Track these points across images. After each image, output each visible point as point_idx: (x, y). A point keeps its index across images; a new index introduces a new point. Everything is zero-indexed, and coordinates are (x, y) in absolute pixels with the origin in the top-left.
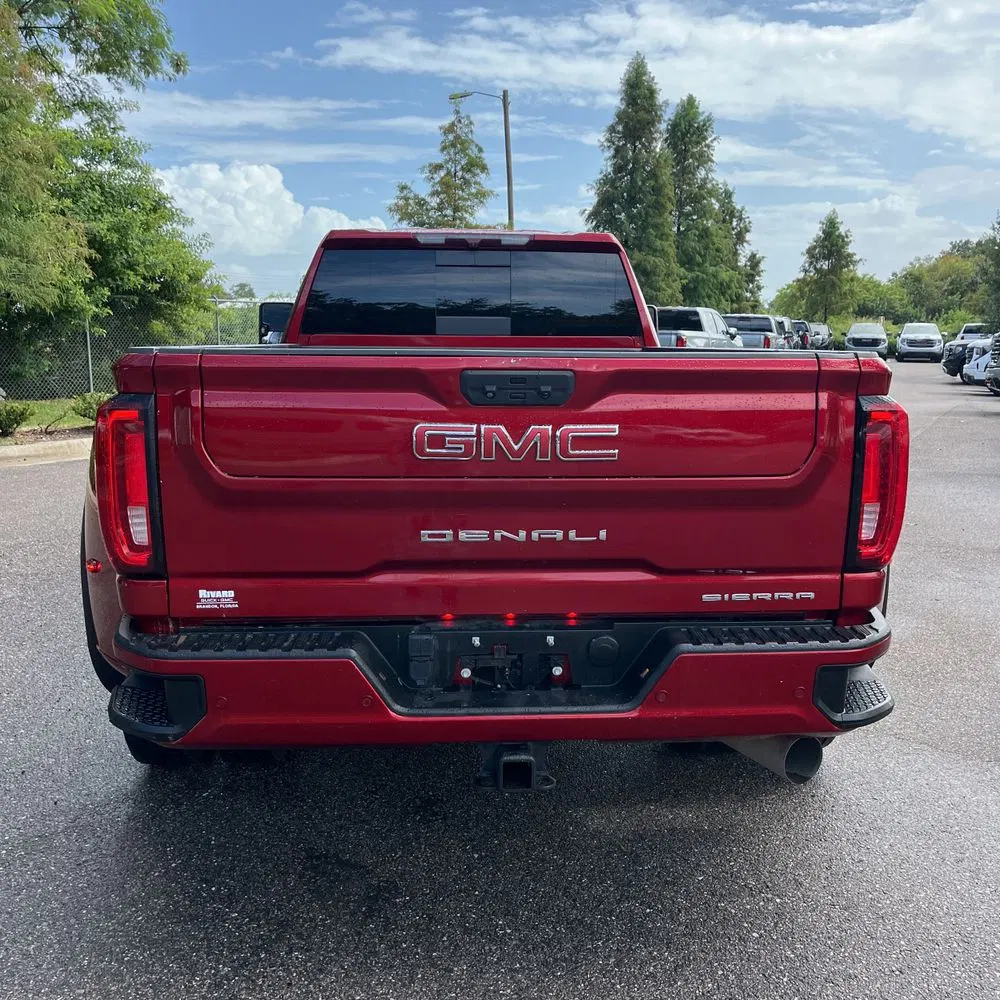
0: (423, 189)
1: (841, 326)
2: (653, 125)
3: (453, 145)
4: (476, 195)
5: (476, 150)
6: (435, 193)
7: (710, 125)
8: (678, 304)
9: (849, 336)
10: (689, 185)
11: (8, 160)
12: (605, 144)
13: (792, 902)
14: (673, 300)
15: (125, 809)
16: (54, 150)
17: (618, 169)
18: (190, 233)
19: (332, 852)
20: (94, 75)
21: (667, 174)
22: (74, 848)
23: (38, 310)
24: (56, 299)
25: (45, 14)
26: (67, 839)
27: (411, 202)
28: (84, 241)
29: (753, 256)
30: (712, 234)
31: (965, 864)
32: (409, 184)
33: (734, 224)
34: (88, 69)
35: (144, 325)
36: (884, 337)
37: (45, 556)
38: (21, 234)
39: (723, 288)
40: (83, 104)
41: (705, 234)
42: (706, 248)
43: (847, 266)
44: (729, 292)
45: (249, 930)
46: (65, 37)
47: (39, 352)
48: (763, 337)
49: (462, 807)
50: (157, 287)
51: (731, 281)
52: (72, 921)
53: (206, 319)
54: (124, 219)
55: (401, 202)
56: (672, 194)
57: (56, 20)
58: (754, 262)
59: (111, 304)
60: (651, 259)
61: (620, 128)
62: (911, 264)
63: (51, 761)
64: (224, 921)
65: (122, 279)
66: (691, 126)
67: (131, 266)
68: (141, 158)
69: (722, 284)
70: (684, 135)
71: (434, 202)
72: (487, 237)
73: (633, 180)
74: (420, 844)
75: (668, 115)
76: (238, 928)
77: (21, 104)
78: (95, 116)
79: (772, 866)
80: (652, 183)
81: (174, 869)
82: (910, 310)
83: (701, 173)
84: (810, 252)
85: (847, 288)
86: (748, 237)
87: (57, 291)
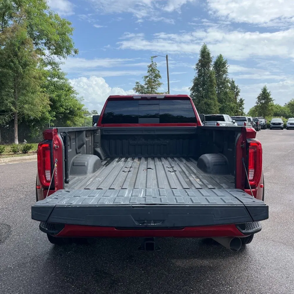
0: (143, 83)
1: (269, 119)
2: (209, 63)
3: (151, 71)
4: (157, 84)
5: (158, 72)
6: (146, 84)
7: (227, 62)
8: (218, 113)
9: (271, 122)
10: (221, 79)
11: (29, 79)
12: (196, 69)
13: (235, 288)
14: (216, 112)
15: (47, 256)
16: (41, 75)
17: (199, 76)
18: (78, 97)
19: (102, 269)
20: (54, 55)
21: (214, 77)
22: (32, 267)
23: (36, 119)
24: (41, 115)
25: (41, 40)
26: (30, 264)
27: (139, 87)
28: (49, 100)
29: (241, 99)
30: (228, 93)
31: (289, 279)
32: (139, 82)
33: (235, 90)
34: (52, 54)
35: (65, 122)
36: (282, 122)
37: (33, 186)
38: (32, 98)
39: (232, 109)
40: (50, 63)
41: (226, 93)
42: (227, 97)
43: (270, 102)
44: (234, 110)
45: (77, 291)
46: (46, 45)
47: (36, 130)
48: (244, 123)
49: (141, 258)
50: (68, 111)
51: (234, 107)
52: (29, 287)
53: (82, 120)
54: (60, 93)
55: (137, 87)
56: (216, 82)
57: (44, 41)
58: (242, 101)
59: (56, 116)
60: (210, 101)
61: (200, 64)
62: (291, 101)
63: (28, 243)
64: (70, 288)
65: (59, 110)
66: (221, 63)
67: (62, 106)
68: (65, 77)
69: (231, 108)
70: (219, 65)
71: (146, 86)
72: (152, 97)
73: (204, 79)
74: (127, 268)
75: (214, 60)
76: (74, 290)
77: (33, 64)
78: (53, 66)
79: (230, 278)
80: (210, 79)
81: (58, 273)
82: (291, 114)
83: (224, 76)
84: (258, 98)
85: (270, 108)
86: (239, 94)
87: (41, 113)
